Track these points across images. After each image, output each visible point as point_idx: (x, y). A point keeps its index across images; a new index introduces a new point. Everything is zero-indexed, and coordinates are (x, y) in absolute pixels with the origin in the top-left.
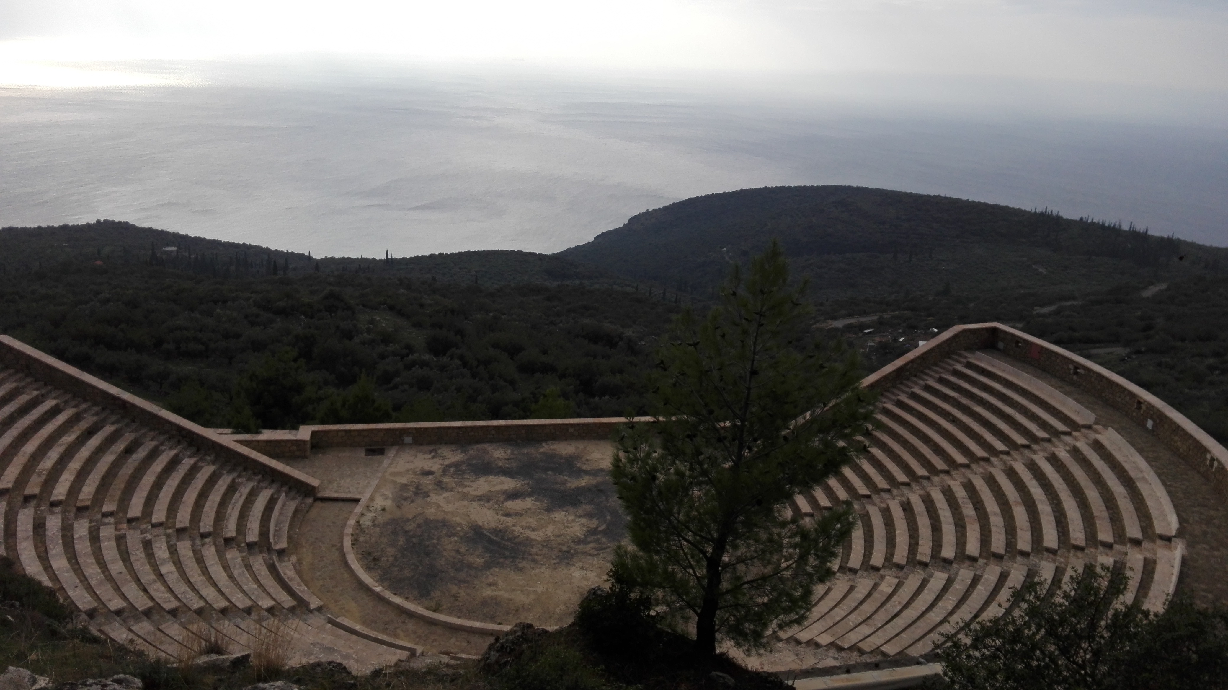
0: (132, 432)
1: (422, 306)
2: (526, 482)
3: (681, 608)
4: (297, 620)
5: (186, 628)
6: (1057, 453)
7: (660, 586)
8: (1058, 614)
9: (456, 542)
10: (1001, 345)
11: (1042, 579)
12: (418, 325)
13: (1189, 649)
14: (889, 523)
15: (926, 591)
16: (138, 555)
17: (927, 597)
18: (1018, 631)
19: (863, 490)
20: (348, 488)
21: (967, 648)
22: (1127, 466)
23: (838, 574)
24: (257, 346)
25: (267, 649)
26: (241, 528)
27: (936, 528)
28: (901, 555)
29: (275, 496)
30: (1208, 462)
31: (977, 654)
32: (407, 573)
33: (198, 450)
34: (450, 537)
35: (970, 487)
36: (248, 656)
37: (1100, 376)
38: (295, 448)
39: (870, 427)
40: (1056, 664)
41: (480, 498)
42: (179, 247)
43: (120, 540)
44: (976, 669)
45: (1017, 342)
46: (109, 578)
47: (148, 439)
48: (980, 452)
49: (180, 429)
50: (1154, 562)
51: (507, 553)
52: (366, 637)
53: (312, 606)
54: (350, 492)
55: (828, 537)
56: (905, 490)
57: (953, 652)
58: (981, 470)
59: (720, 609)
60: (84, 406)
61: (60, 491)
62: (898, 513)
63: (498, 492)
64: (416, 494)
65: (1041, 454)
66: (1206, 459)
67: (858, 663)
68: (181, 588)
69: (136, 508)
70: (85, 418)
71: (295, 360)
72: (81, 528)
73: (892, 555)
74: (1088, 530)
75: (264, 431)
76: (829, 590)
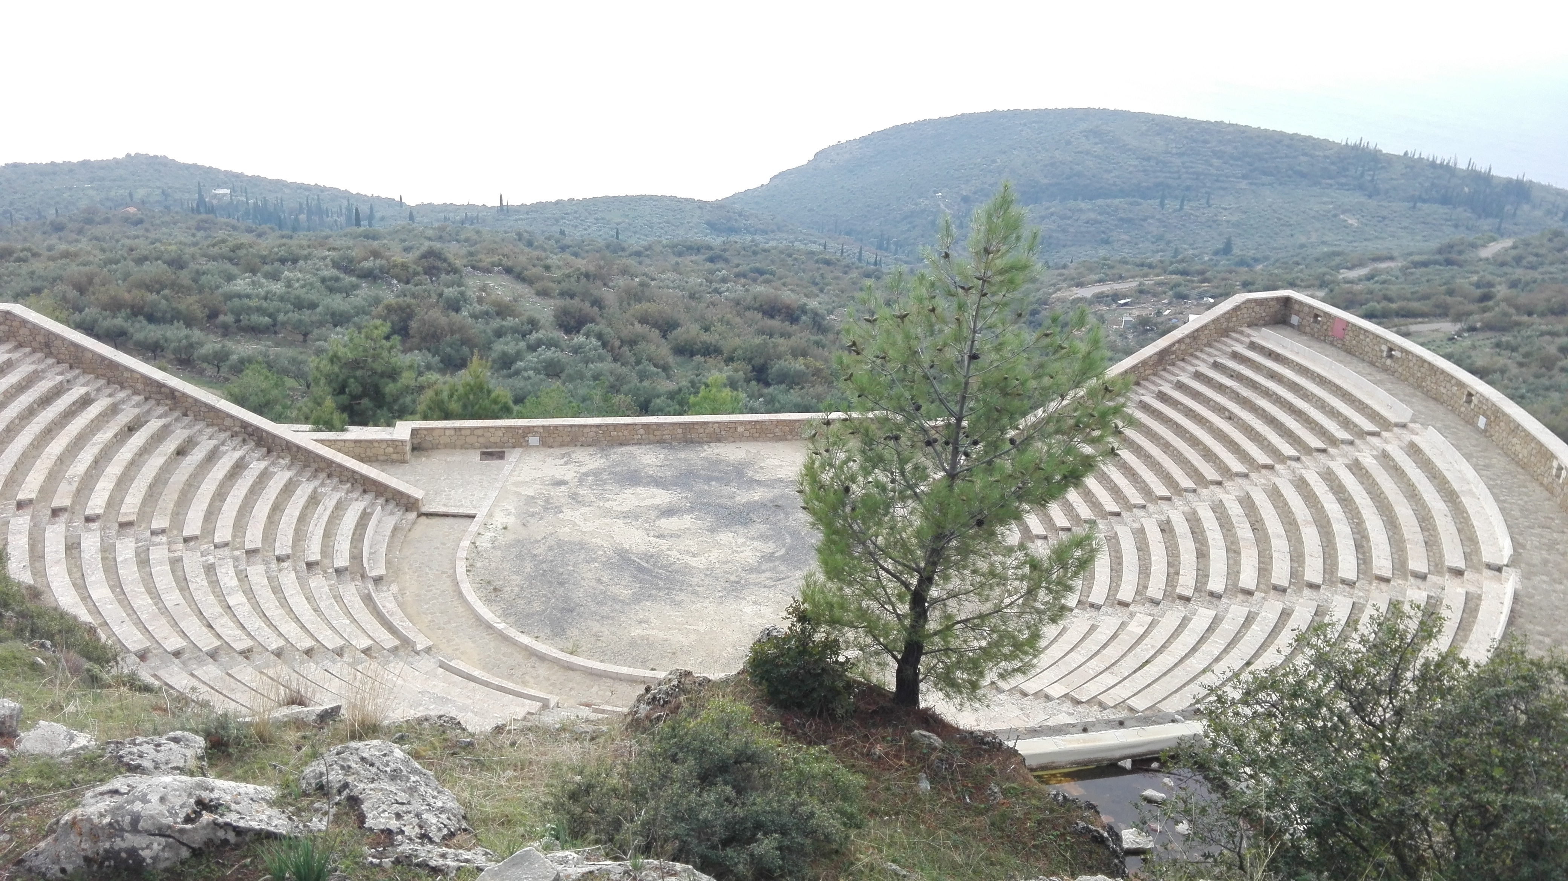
0: (184, 428)
1: (547, 268)
2: (684, 495)
3: (877, 653)
4: (401, 664)
5: (261, 673)
6: (1360, 459)
7: (852, 625)
8: (1352, 663)
9: (597, 568)
10: (1295, 319)
11: (1334, 619)
12: (544, 293)
13: (1516, 708)
14: (1143, 548)
15: (1186, 632)
16: (199, 583)
17: (1188, 639)
18: (1300, 684)
19: (1111, 506)
20: (460, 501)
21: (1233, 703)
22: (1449, 476)
23: (1076, 611)
24: (338, 319)
25: (363, 699)
26: (327, 549)
27: (1202, 555)
28: (1156, 587)
29: (369, 510)
30: (1554, 472)
31: (1248, 711)
32: (537, 606)
33: (269, 451)
34: (589, 562)
35: (1248, 503)
36: (339, 707)
37: (1422, 361)
38: (391, 450)
39: (1120, 425)
40: (1346, 724)
41: (625, 515)
42: (233, 190)
43: (175, 563)
44: (1245, 730)
45: (1316, 316)
46: (164, 611)
47: (205, 437)
48: (1261, 458)
49: (245, 425)
50: (1479, 597)
51: (661, 584)
52: (487, 684)
53: (419, 647)
54: (462, 505)
55: (1064, 567)
56: (1164, 505)
57: (1217, 708)
58: (1263, 481)
59: (926, 654)
60: (122, 395)
61: (97, 503)
62: (1154, 536)
63: (649, 508)
64: (546, 509)
65: (1340, 460)
66: (1551, 467)
67: (1098, 720)
68: (254, 624)
69: (193, 525)
70: (123, 410)
71: (387, 338)
72: (126, 549)
73: (1146, 587)
74: (1396, 556)
75: (351, 428)
76: (1064, 629)
